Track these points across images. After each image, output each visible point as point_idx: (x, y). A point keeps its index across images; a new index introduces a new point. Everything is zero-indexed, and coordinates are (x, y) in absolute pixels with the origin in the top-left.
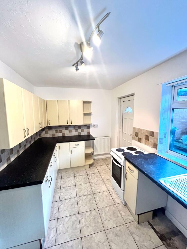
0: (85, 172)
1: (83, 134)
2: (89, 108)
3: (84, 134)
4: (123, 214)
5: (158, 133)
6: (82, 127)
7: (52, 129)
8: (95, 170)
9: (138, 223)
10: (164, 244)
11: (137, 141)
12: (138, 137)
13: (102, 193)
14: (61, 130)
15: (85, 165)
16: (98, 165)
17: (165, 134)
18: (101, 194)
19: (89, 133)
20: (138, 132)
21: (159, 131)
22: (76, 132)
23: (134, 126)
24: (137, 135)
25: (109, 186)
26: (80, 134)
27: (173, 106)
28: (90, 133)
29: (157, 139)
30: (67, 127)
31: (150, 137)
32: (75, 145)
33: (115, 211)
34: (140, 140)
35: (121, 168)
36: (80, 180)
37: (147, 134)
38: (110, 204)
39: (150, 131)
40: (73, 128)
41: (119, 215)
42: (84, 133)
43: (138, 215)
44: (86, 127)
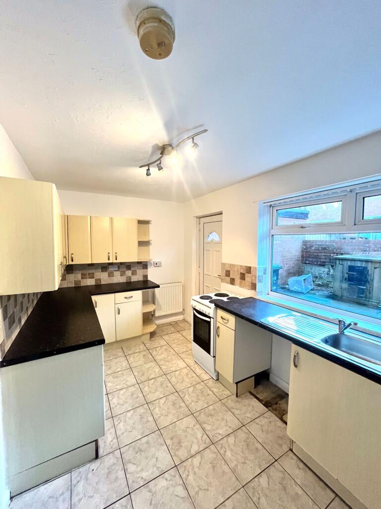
0: (142, 347)
1: (134, 279)
2: (147, 233)
3: (136, 280)
4: (215, 390)
5: (256, 268)
6: (134, 267)
7: (74, 272)
8: (160, 342)
9: (237, 396)
10: (269, 410)
11: (228, 283)
12: (229, 277)
13: (179, 372)
14: (94, 273)
15: (143, 335)
16: (163, 334)
17: (265, 270)
18: (177, 373)
19: (146, 276)
20: (229, 270)
21: (258, 265)
22: (121, 275)
23: (223, 262)
24: (228, 275)
25: (188, 360)
26: (130, 279)
27: (273, 232)
28: (147, 278)
29: (256, 277)
30: (104, 267)
31: (246, 275)
32: (125, 298)
33: (203, 390)
34: (232, 282)
35: (209, 323)
36: (137, 360)
37: (242, 271)
38: (195, 383)
39: (246, 266)
40: (117, 269)
41: (210, 393)
42: (137, 277)
43: (237, 383)
44: (141, 266)
